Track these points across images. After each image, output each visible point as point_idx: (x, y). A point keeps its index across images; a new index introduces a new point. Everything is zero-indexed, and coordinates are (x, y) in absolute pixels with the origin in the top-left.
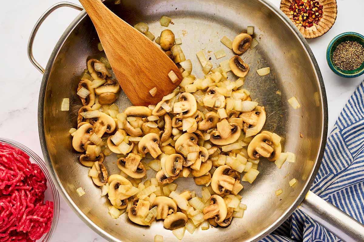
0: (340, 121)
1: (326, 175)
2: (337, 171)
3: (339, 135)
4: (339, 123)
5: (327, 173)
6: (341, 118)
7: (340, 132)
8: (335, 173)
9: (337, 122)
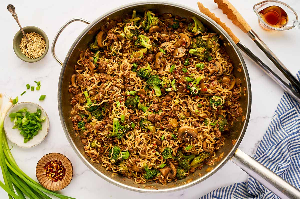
0: (278, 109)
1: (270, 147)
2: (277, 143)
3: (278, 119)
4: (278, 111)
5: (270, 145)
6: (279, 108)
7: (279, 117)
8: (276, 144)
9: (276, 110)
